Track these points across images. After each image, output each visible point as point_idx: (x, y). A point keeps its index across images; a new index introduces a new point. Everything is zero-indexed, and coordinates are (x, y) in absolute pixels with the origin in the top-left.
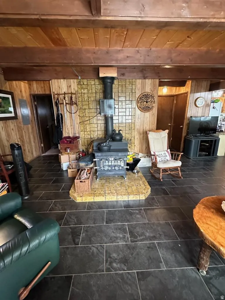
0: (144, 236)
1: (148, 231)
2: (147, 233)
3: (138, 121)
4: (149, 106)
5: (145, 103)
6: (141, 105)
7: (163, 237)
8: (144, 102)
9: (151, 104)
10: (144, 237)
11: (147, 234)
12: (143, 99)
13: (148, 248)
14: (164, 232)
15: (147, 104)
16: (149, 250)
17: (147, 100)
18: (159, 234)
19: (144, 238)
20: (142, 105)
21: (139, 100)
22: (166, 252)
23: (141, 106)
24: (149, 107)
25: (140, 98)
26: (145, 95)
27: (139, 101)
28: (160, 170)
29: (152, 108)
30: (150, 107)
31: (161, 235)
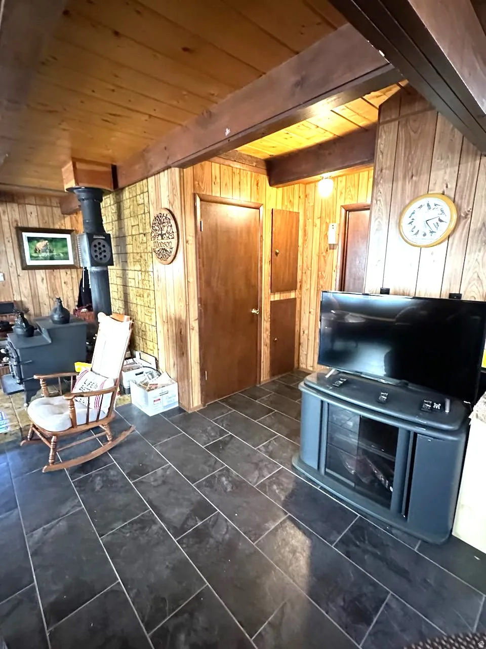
4: (166, 248)
6: (155, 244)
8: (159, 235)
12: (156, 228)
15: (163, 241)
17: (162, 231)
23: (155, 247)
25: (152, 226)
26: (157, 216)
27: (152, 235)
29: (171, 252)
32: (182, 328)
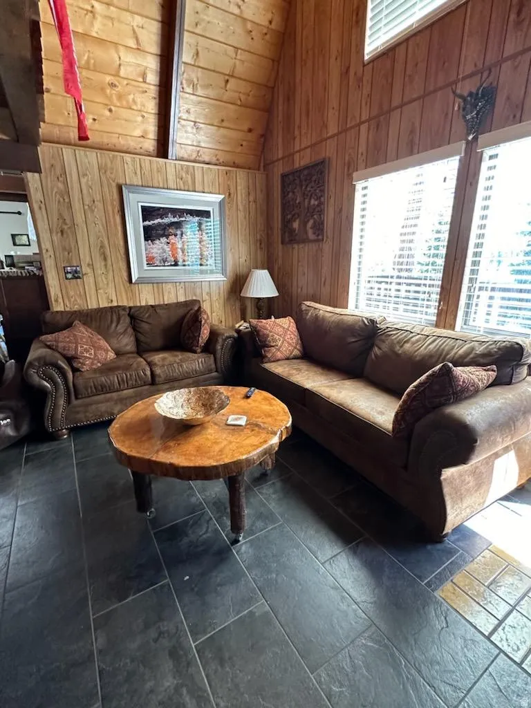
0: (181, 695)
1: (149, 685)
2: (162, 689)
7: (166, 626)
10: (184, 691)
11: (167, 684)
13: (222, 662)
14: (147, 626)
16: (230, 658)
18: (156, 641)
19: (188, 692)
22: (216, 608)
31: (161, 634)
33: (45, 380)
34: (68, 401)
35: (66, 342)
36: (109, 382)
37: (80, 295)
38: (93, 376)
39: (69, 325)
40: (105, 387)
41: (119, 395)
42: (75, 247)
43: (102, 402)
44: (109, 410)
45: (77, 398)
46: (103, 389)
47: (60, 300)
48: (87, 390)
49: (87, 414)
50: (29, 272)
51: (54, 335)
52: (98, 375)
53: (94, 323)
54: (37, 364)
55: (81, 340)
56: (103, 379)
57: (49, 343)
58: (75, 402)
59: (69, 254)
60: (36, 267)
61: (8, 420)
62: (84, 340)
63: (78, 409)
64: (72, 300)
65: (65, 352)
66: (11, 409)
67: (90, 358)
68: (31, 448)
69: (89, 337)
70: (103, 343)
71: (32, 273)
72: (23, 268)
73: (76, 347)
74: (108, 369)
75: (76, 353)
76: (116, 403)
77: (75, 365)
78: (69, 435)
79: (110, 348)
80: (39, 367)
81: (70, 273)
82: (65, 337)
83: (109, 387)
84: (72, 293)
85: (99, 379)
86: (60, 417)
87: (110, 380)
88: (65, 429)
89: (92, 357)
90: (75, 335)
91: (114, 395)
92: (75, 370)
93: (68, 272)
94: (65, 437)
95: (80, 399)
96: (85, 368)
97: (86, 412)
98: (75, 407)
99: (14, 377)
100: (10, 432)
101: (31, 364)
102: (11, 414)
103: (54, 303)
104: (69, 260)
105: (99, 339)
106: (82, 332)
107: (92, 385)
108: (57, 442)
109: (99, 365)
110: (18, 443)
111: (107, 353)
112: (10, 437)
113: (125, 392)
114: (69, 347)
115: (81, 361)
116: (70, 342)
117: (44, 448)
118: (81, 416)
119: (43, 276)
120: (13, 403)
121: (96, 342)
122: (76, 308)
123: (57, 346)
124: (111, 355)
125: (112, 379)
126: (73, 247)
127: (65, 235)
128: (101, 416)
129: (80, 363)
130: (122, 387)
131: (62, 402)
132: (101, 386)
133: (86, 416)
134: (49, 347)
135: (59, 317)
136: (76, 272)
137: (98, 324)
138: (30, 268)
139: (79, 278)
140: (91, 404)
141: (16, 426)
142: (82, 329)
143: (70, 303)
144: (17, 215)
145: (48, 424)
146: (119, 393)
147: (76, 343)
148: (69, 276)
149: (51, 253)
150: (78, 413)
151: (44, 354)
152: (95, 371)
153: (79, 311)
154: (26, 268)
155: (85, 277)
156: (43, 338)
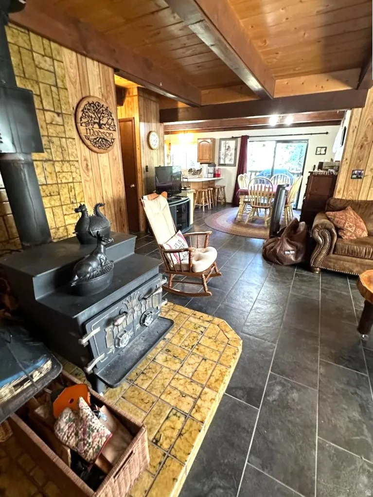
3: (88, 176)
4: (106, 137)
5: (96, 126)
6: (88, 130)
8: (95, 123)
9: (109, 132)
12: (90, 114)
14: (349, 384)
15: (102, 131)
17: (100, 120)
18: (353, 394)
20: (92, 131)
21: (80, 114)
23: (89, 135)
24: (106, 140)
25: (83, 111)
26: (93, 103)
27: (84, 120)
28: (202, 276)
29: (112, 143)
30: (108, 141)
31: (356, 393)
32: (122, 205)
33: (321, 237)
34: (328, 253)
35: (340, 218)
36: (359, 250)
37: (356, 190)
38: (349, 243)
39: (343, 209)
40: (355, 252)
41: (362, 261)
42: (367, 156)
43: (348, 261)
44: (350, 268)
45: (333, 253)
46: (352, 254)
47: (342, 192)
48: (342, 251)
49: (336, 265)
50: (330, 173)
51: (334, 213)
52: (352, 244)
53: (360, 209)
54: (320, 227)
55: (349, 219)
56: (355, 247)
57: (329, 217)
58: (332, 255)
59: (360, 161)
60: (334, 170)
61: (294, 252)
62: (351, 220)
63: (332, 260)
64: (349, 192)
65: (337, 224)
66: (297, 247)
67: (350, 232)
68: (300, 270)
69: (355, 218)
70: (363, 224)
71: (331, 173)
72: (327, 170)
73: (345, 223)
74: (360, 242)
75: (344, 226)
76: (357, 266)
77: (340, 233)
78: (320, 272)
79: (366, 229)
80: (321, 229)
81: (356, 174)
82: (340, 215)
83: (357, 253)
84: (351, 188)
85: (352, 246)
86: (320, 260)
87: (360, 249)
88: (320, 268)
89: (353, 231)
90: (346, 216)
91: (358, 260)
92: (339, 237)
93: (354, 174)
94: (317, 272)
95: (336, 254)
96: (345, 237)
97: (336, 263)
98: (331, 258)
99: (303, 231)
100: (292, 258)
101: (317, 226)
102: (295, 249)
103: (337, 193)
104: (358, 166)
105: (361, 221)
106: (351, 213)
107: (347, 249)
108: (312, 273)
109: (355, 238)
110: (294, 265)
111: (363, 232)
112: (291, 260)
113: (367, 260)
114: (341, 222)
115: (345, 232)
116: (342, 219)
117: (305, 273)
118: (331, 264)
119: (337, 176)
120: (299, 245)
121: (358, 223)
122: (350, 198)
123: (334, 220)
124: (365, 234)
125: (361, 249)
126: (365, 156)
127: (362, 149)
128: (344, 270)
129: (343, 233)
130: (366, 256)
131: (324, 252)
132: (352, 251)
133: (334, 266)
134: (329, 219)
135: (338, 202)
136: (360, 174)
137: (363, 212)
138: (331, 170)
139: (361, 178)
140: (341, 260)
141: (296, 257)
142: (352, 212)
143: (347, 194)
144: (325, 135)
145: (312, 262)
146: (362, 260)
147: (346, 220)
148: (355, 176)
149: (348, 161)
150: (331, 262)
151: (326, 222)
152: (351, 241)
153: (352, 201)
154: (329, 170)
155: (365, 178)
156: (327, 213)
